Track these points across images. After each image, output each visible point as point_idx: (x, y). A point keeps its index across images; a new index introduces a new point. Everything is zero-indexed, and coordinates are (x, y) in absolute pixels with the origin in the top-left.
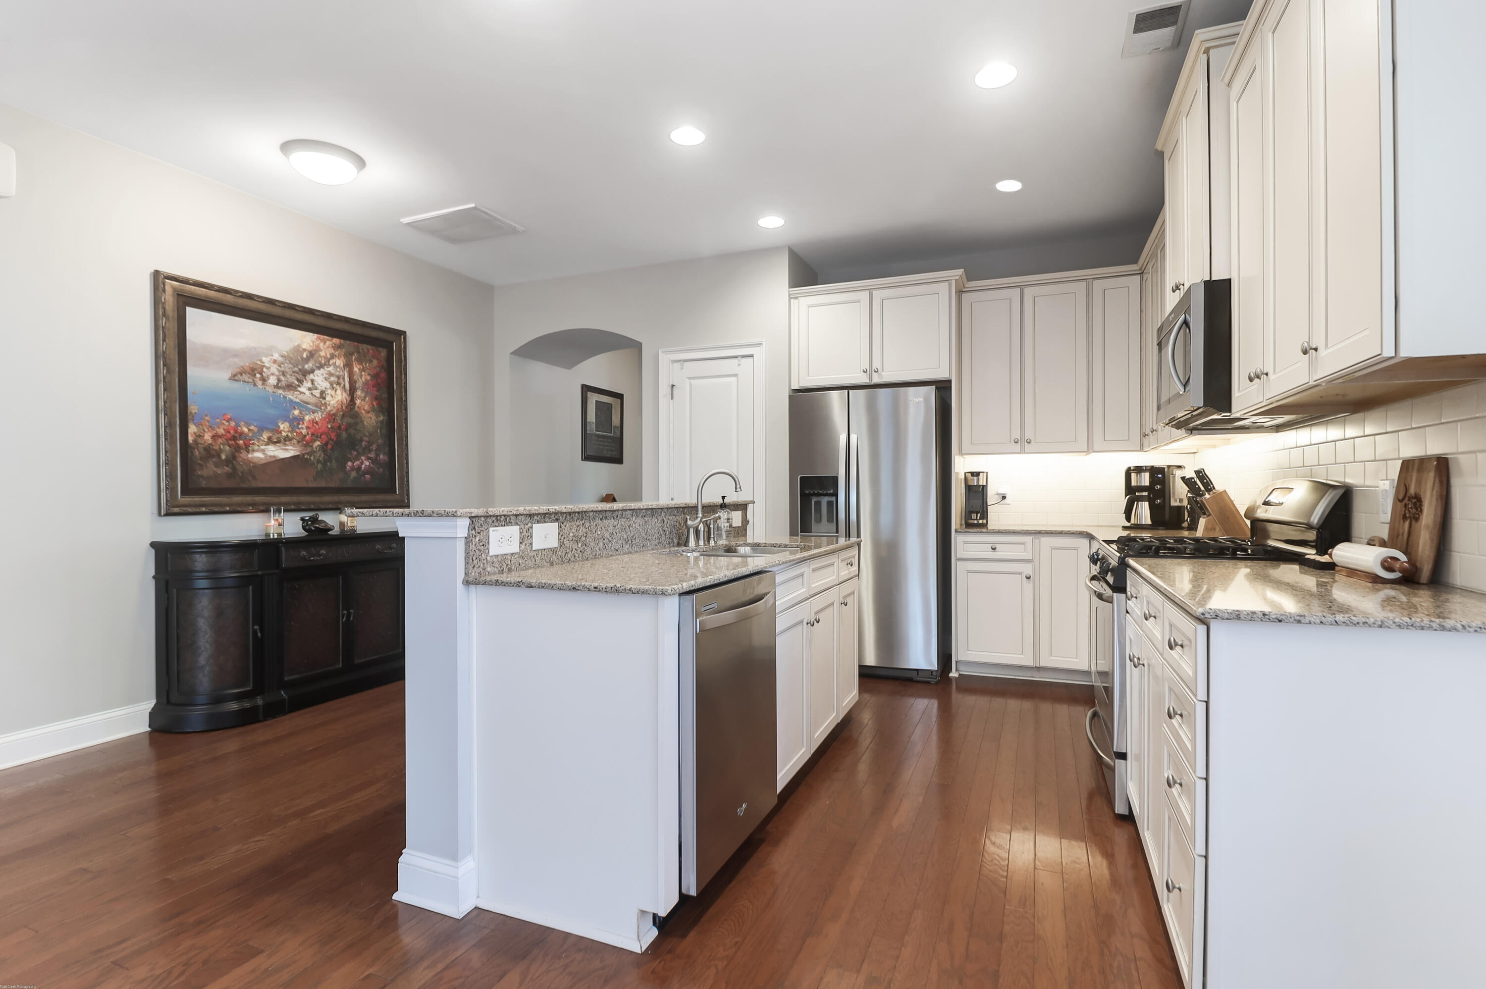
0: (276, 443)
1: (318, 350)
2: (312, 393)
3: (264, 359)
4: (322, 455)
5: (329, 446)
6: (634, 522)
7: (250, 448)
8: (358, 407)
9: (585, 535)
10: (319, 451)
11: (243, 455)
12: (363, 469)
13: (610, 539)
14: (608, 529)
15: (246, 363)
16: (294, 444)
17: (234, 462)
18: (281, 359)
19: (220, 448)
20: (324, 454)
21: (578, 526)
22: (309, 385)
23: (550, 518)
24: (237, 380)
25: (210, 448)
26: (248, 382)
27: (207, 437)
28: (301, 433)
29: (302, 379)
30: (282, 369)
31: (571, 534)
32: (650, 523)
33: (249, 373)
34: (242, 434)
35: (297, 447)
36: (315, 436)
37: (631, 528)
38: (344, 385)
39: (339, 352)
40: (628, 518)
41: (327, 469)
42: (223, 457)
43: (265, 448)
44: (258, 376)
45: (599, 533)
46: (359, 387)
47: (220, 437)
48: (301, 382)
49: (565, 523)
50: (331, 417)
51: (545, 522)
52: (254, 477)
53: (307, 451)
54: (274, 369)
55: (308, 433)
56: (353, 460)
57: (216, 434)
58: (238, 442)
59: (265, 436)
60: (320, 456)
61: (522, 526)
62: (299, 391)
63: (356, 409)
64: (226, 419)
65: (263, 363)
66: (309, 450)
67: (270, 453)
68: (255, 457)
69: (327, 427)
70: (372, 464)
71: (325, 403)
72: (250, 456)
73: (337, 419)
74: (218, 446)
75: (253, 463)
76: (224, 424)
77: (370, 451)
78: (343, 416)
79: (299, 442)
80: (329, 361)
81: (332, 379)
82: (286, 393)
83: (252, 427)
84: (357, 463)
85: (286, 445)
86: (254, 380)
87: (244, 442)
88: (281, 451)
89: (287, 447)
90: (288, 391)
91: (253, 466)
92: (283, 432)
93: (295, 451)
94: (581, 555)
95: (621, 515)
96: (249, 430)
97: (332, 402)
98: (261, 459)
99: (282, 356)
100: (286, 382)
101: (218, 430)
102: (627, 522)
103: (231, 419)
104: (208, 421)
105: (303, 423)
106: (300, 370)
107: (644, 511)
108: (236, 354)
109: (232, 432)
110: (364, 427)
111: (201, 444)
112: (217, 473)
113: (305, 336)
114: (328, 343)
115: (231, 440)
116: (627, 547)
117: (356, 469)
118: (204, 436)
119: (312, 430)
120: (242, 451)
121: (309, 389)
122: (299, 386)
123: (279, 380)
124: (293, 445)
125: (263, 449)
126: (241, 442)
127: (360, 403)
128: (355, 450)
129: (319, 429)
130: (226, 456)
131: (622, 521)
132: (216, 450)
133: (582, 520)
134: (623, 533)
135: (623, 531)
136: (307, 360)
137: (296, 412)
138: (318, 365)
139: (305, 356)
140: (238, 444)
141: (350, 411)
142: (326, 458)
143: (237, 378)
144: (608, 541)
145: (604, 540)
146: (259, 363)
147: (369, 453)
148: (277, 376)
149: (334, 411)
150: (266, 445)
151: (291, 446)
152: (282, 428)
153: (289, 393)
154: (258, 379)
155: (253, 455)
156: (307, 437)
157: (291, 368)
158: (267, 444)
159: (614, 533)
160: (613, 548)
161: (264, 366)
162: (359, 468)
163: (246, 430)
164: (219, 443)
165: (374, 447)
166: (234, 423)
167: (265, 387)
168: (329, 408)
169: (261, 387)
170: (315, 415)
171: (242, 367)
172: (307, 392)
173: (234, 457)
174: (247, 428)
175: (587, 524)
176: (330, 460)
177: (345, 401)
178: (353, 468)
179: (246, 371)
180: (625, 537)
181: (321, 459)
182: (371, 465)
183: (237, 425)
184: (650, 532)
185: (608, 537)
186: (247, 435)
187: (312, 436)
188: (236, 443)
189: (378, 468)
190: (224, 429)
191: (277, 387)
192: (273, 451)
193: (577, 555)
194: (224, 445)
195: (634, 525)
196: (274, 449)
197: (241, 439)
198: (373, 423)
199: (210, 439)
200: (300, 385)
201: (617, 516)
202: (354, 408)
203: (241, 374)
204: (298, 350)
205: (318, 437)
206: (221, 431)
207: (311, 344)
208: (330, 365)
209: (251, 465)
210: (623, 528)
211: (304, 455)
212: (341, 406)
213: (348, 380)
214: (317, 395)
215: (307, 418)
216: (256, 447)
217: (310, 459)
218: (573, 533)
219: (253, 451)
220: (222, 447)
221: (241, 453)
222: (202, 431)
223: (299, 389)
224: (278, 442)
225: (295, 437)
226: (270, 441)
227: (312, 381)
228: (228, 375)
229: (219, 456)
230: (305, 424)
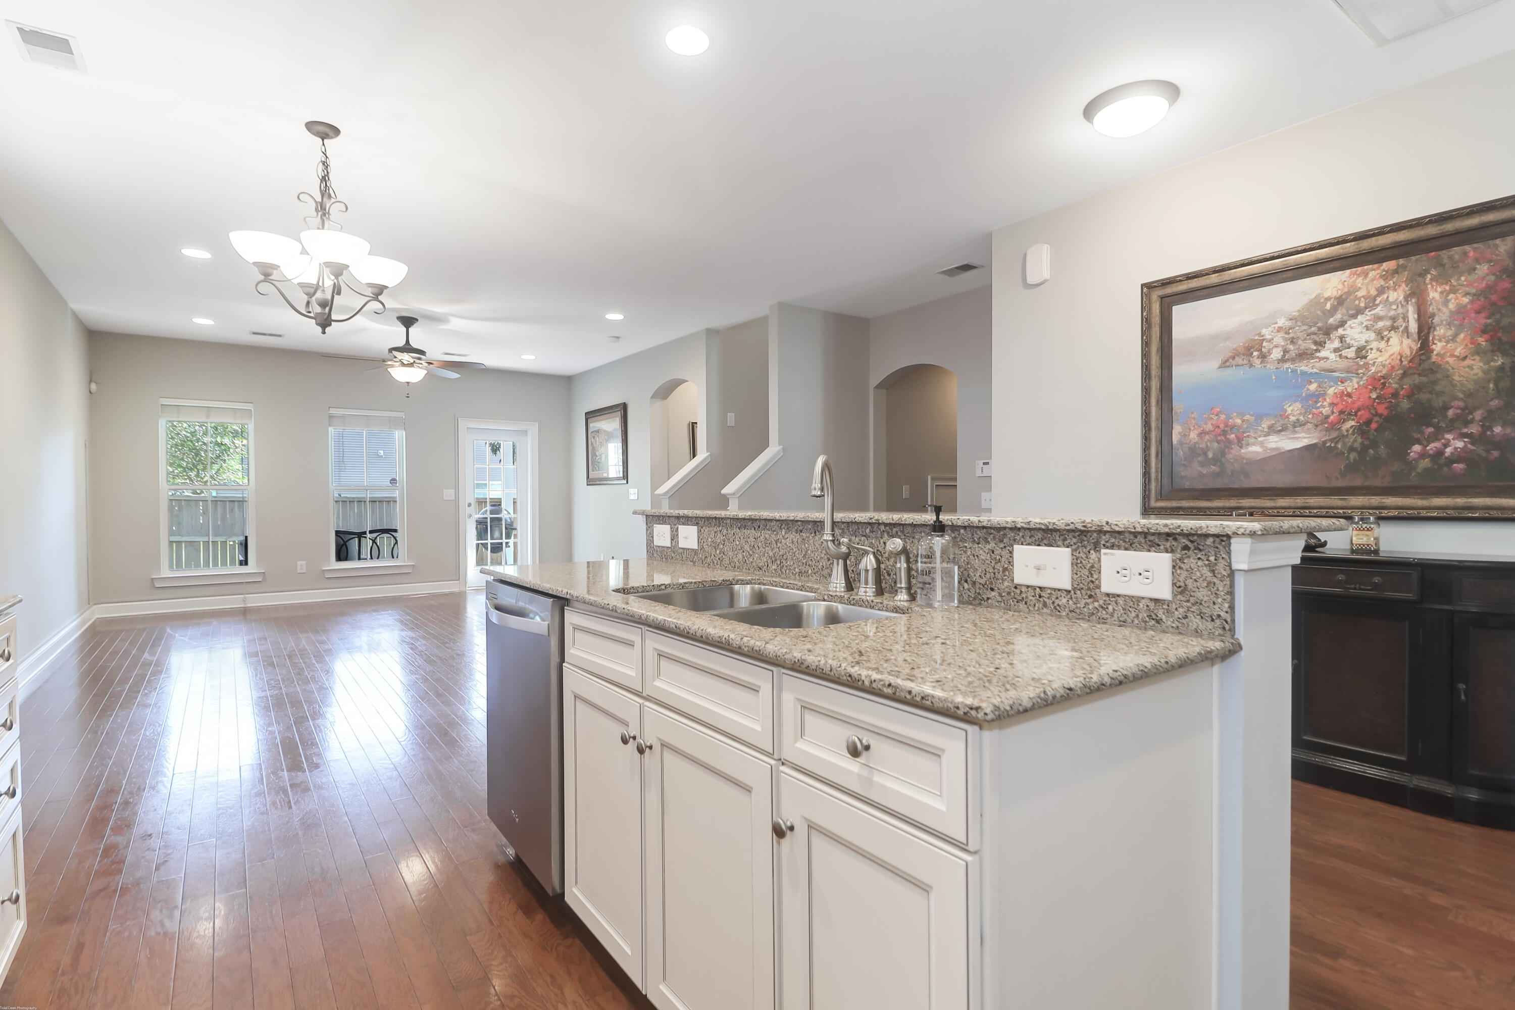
0: (1281, 431)
1: (1353, 289)
2: (1340, 355)
3: (1264, 331)
4: (1359, 440)
5: (1374, 426)
6: (783, 537)
7: (1243, 442)
8: (1437, 355)
9: (723, 543)
10: (1353, 434)
11: (1235, 451)
12: (1447, 455)
13: (751, 552)
14: (749, 540)
15: (1239, 343)
16: (1308, 429)
17: (1223, 460)
18: (1289, 323)
19: (1207, 446)
20: (1361, 438)
21: (715, 532)
22: (1337, 344)
23: (692, 521)
24: (1228, 366)
25: (1195, 446)
26: (1243, 365)
27: (1193, 436)
28: (1321, 413)
29: (1322, 340)
30: (1291, 335)
31: (710, 540)
32: (811, 542)
33: (1243, 354)
34: (1233, 427)
35: (1313, 433)
36: (1345, 415)
37: (779, 544)
38: (1407, 328)
39: (1395, 280)
40: (774, 531)
41: (1368, 459)
42: (1210, 455)
43: (1264, 440)
44: (1255, 353)
45: (738, 543)
46: (1442, 321)
47: (1207, 433)
48: (1320, 344)
49: (704, 528)
50: (1379, 382)
51: (688, 525)
52: (1247, 475)
53: (1331, 437)
54: (1279, 340)
55: (1333, 413)
56: (1425, 443)
57: (1203, 431)
58: (1228, 436)
59: (1265, 425)
60: (1355, 441)
61: (673, 526)
62: (1318, 357)
63: (1434, 358)
64: (1215, 413)
65: (1263, 336)
66: (1334, 434)
67: (1273, 445)
68: (1249, 452)
69: (1370, 397)
70: (1472, 444)
71: (1366, 364)
72: (1243, 451)
73: (1390, 383)
74: (1204, 443)
75: (1246, 459)
76: (1212, 419)
77: (1467, 423)
78: (1404, 375)
79: (1317, 426)
80: (1375, 300)
81: (1381, 324)
82: (1296, 365)
83: (1247, 417)
84: (1432, 447)
85: (1296, 432)
86: (1249, 361)
87: (1236, 436)
88: (1287, 441)
89: (1297, 435)
90: (1300, 362)
91: (1246, 463)
92: (1290, 417)
93: (1310, 439)
94: (719, 563)
95: (764, 525)
96: (1243, 421)
97: (1380, 359)
98: (1258, 453)
99: (1291, 319)
100: (1297, 351)
101: (1205, 426)
102: (773, 536)
103: (1220, 412)
104: (1194, 418)
105: (1325, 399)
106: (1320, 329)
107: (799, 523)
108: (1227, 336)
109: (1222, 426)
110: (1454, 386)
111: (1186, 443)
112: (1202, 473)
113: (1329, 280)
114: (1372, 274)
115: (1220, 435)
116: (774, 567)
117: (1430, 456)
118: (1189, 435)
119: (1341, 407)
120: (1233, 446)
121: (1336, 350)
122: (1317, 351)
123: (1285, 351)
124: (1308, 431)
125: (1261, 441)
126: (1233, 436)
127: (1443, 348)
128: (1429, 425)
129: (1353, 403)
130: (1214, 454)
131: (766, 534)
132: (1202, 449)
133: (719, 527)
134: (767, 548)
135: (768, 546)
136: (1334, 309)
137: (1313, 387)
138: (1351, 312)
139: (1328, 306)
140: (1228, 439)
141: (1420, 365)
142: (1366, 442)
143: (1228, 364)
144: (748, 554)
145: (743, 552)
146: (1257, 338)
147: (1466, 427)
148: (1283, 346)
149: (1384, 372)
150: (1265, 436)
151: (1304, 432)
152: (1289, 410)
153: (1300, 364)
154: (1256, 357)
155: (1247, 450)
156: (1332, 417)
157: (1305, 330)
158: (1268, 434)
159: (756, 546)
160: (754, 564)
161: (1264, 340)
162: (1440, 453)
163: (1239, 421)
164: (1206, 440)
165: (1478, 415)
166: (1224, 416)
167: (1265, 365)
168: (1373, 369)
169: (1260, 366)
170: (1346, 384)
171: (1234, 349)
172: (1332, 356)
173: (1223, 454)
174: (1241, 419)
175: (725, 532)
176: (1374, 444)
177: (1408, 352)
178: (1422, 455)
179: (1240, 353)
180: (771, 554)
181: (1356, 445)
182: (1469, 446)
183: (1229, 417)
184: (812, 555)
185: (748, 549)
186: (1240, 427)
187: (1340, 415)
188: (1225, 437)
189: (1488, 451)
190: (1212, 424)
191: (1283, 360)
192: (1276, 442)
193: (716, 562)
194: (1211, 441)
195: (783, 541)
196: (1277, 439)
197: (1232, 433)
198: (1477, 374)
199: (1196, 437)
200: (1320, 348)
201: (759, 527)
202: (1429, 358)
203: (1234, 358)
204: (1317, 302)
205: (1352, 415)
206: (1209, 427)
207: (1340, 286)
208: (1378, 305)
209: (1245, 461)
210: (768, 542)
211: (1325, 442)
212: (1398, 361)
213: (1416, 316)
214: (1349, 356)
215: (1331, 391)
216: (1252, 440)
217: (1335, 447)
218: (711, 538)
219: (1248, 445)
220: (1209, 444)
221: (1232, 449)
222: (1188, 431)
223: (1318, 354)
224: (1284, 429)
225: (1310, 421)
226: (1272, 430)
227: (1342, 338)
228: (1218, 363)
229: (1205, 454)
230: (1328, 400)
